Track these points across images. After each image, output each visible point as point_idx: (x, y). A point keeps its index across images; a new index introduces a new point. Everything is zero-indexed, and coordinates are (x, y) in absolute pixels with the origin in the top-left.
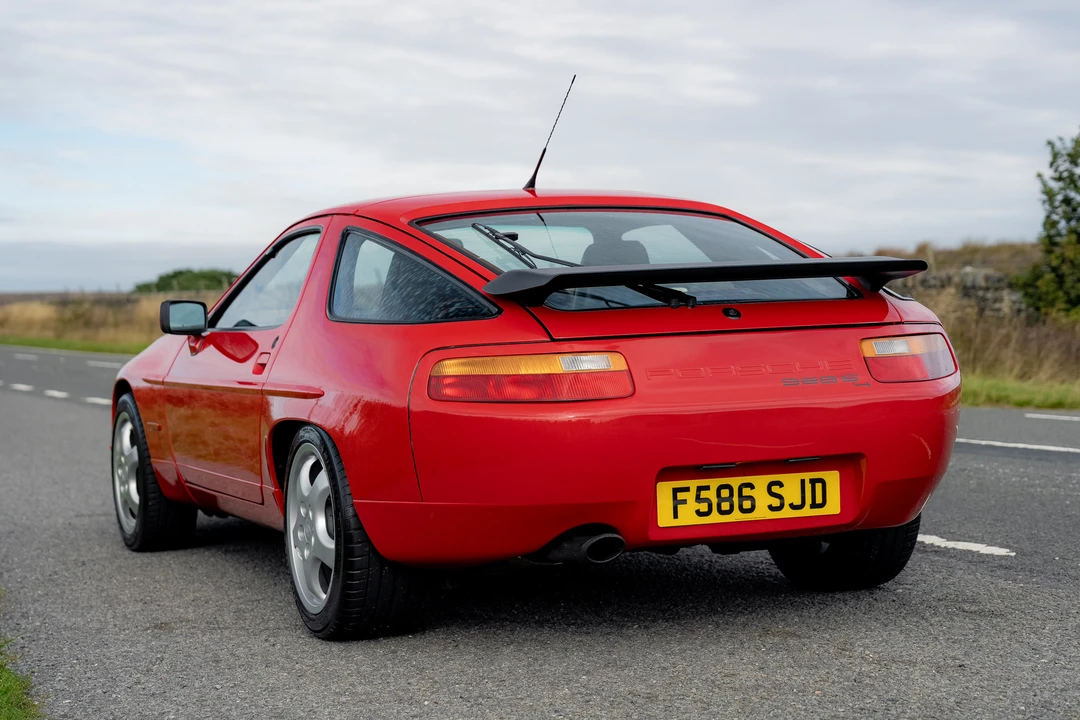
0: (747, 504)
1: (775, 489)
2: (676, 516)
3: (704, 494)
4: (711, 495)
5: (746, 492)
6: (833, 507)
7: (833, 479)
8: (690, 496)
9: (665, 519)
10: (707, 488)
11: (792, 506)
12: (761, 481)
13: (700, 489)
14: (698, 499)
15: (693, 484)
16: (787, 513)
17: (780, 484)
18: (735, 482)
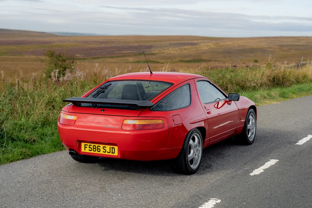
0: (99, 150)
1: (104, 148)
2: (85, 150)
3: (90, 147)
4: (92, 147)
5: (99, 148)
6: (116, 154)
7: (116, 148)
8: (88, 146)
9: (83, 150)
10: (91, 145)
11: (108, 152)
12: (102, 146)
13: (90, 145)
14: (89, 148)
15: (89, 144)
16: (106, 153)
17: (106, 147)
18: (97, 145)
